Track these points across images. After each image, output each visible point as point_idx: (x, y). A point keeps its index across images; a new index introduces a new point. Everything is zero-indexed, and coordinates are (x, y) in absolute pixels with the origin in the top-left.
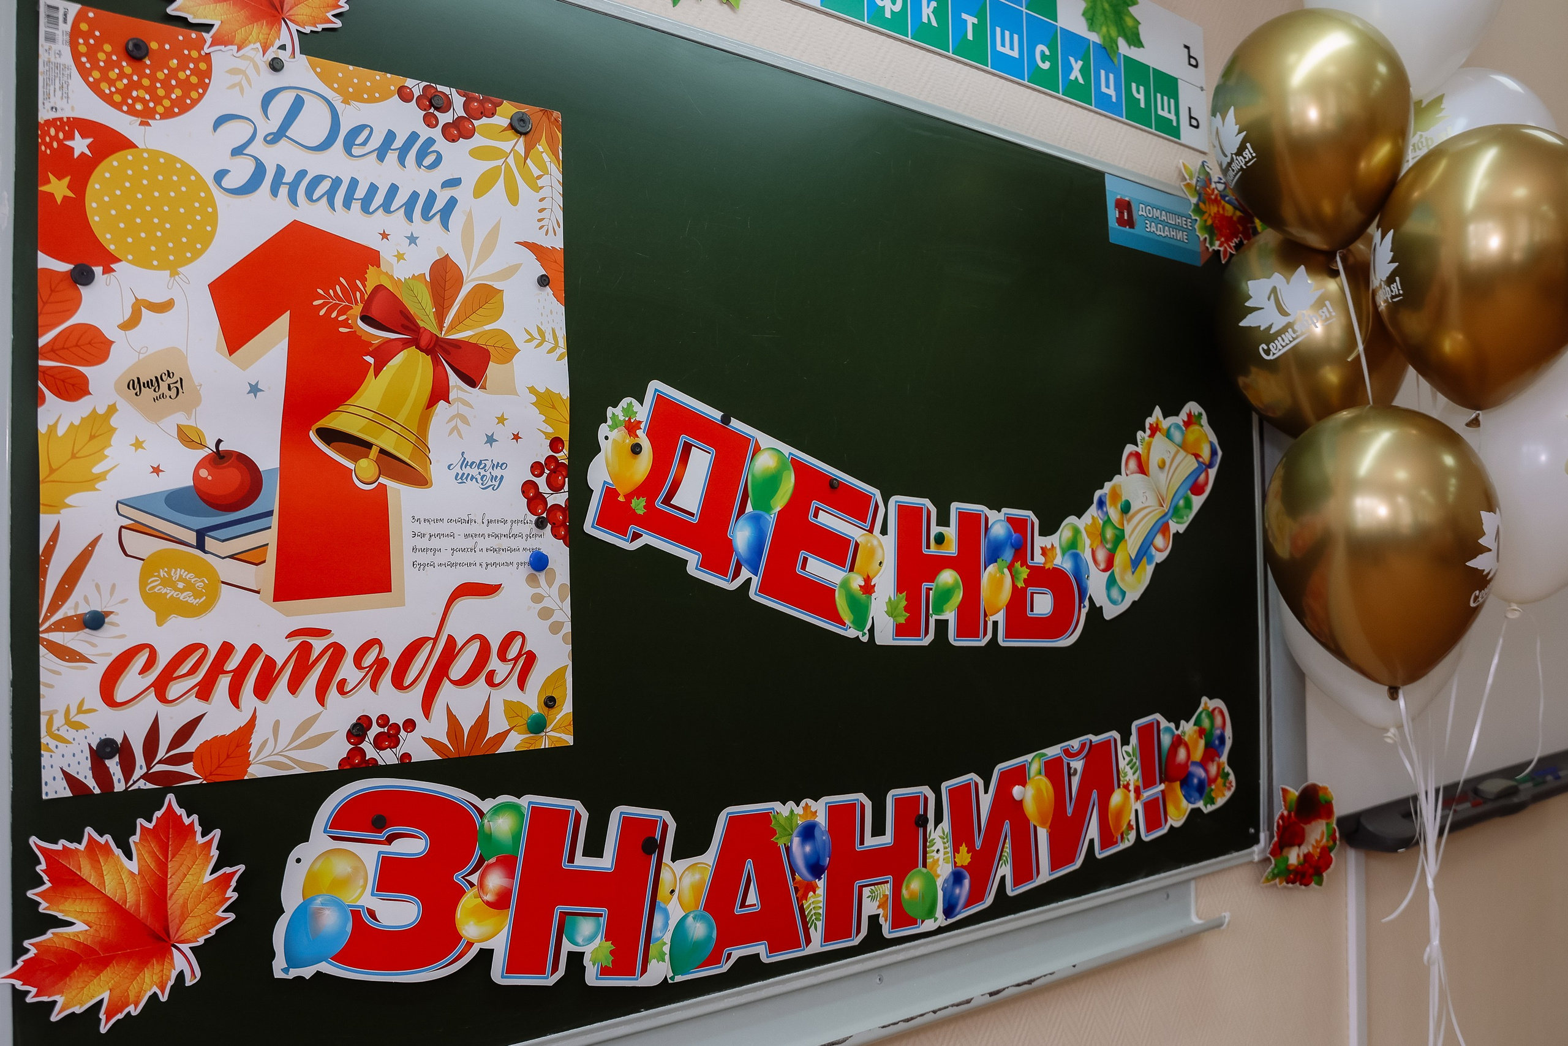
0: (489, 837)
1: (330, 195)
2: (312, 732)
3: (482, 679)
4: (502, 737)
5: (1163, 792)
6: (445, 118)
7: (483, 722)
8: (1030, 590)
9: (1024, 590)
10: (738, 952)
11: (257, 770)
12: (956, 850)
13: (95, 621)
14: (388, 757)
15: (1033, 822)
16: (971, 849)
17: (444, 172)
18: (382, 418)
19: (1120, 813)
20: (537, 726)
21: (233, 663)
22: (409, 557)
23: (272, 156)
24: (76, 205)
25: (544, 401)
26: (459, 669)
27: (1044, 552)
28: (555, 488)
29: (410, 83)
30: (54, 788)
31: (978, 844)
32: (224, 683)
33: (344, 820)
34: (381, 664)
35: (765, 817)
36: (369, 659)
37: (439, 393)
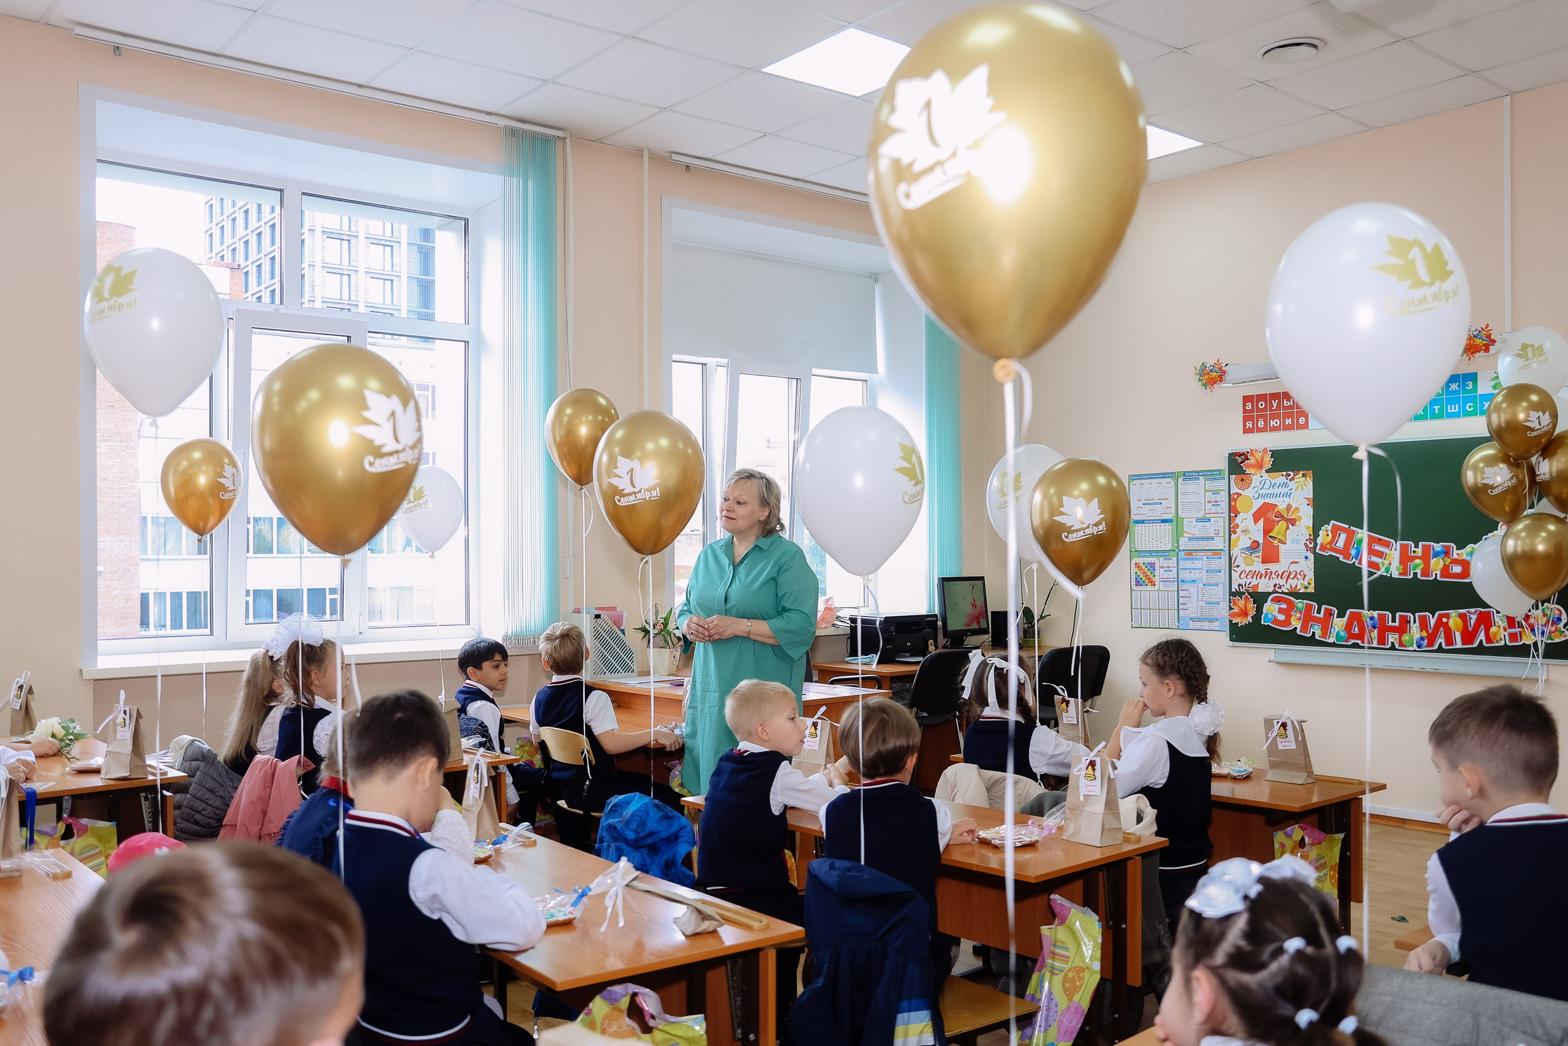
0: (1297, 607)
1: (1270, 496)
2: (1268, 585)
3: (1296, 578)
4: (1300, 589)
5: (1520, 632)
6: (1289, 478)
7: (1296, 586)
8: (1451, 565)
9: (1449, 566)
10: (1353, 641)
11: (1259, 591)
12: (1421, 631)
13: (1238, 566)
14: (1280, 591)
15: (1453, 630)
16: (1427, 632)
17: (1289, 488)
18: (1278, 533)
19: (1495, 635)
20: (1306, 588)
21: (1256, 574)
22: (1282, 557)
23: (1261, 492)
24: (1235, 505)
25: (1307, 528)
26: (1292, 576)
27: (1458, 554)
28: (1311, 544)
29: (1283, 473)
30: (1233, 590)
31: (1430, 632)
32: (1255, 576)
33: (1273, 600)
34: (1279, 575)
35: (1360, 613)
36: (1276, 574)
37: (1288, 528)
